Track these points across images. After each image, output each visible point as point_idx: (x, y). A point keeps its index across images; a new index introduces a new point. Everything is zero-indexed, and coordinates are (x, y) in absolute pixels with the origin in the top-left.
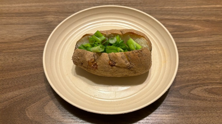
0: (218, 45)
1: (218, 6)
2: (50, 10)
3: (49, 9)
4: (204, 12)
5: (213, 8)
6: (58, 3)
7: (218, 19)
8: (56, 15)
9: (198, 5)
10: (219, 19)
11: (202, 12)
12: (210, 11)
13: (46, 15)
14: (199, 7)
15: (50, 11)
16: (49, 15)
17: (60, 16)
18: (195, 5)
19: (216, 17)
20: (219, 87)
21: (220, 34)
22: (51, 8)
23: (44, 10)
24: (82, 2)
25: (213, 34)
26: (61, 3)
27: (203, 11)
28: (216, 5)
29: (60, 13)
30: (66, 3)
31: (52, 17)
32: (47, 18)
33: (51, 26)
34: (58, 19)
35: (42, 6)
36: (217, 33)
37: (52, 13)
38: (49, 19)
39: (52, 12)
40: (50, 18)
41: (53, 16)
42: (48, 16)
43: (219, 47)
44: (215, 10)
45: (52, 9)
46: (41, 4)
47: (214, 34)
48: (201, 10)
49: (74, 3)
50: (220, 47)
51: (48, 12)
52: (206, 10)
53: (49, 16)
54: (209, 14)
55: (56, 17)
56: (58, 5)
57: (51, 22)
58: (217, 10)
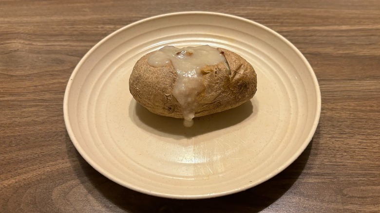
0: (328, 99)
1: (344, 27)
2: (19, 31)
3: (19, 29)
4: (315, 38)
5: (334, 31)
6: (38, 19)
7: (339, 51)
8: (28, 38)
9: (304, 24)
10: (341, 52)
11: (309, 38)
12: (325, 36)
13: (8, 39)
14: (305, 28)
15: (18, 33)
16: (15, 39)
17: (35, 41)
18: (299, 26)
19: (335, 49)
20: (313, 181)
21: (337, 80)
22: (22, 26)
23: (9, 30)
24: (82, 18)
25: (322, 78)
26: (45, 19)
27: (311, 36)
28: (339, 25)
29: (36, 35)
30: (54, 18)
31: (20, 43)
32: (9, 45)
33: (13, 59)
34: (31, 46)
35: (9, 22)
36: (331, 77)
37: (22, 35)
38: (14, 46)
39: (22, 33)
40: (16, 44)
41: (22, 41)
42: (13, 41)
43: (329, 104)
44: (335, 34)
45: (25, 27)
46: (7, 20)
47: (324, 78)
48: (309, 34)
49: (68, 18)
50: (332, 103)
51: (15, 33)
52: (319, 34)
53: (15, 41)
54: (323, 42)
55: (27, 42)
56: (37, 23)
57: (15, 51)
58: (340, 34)
